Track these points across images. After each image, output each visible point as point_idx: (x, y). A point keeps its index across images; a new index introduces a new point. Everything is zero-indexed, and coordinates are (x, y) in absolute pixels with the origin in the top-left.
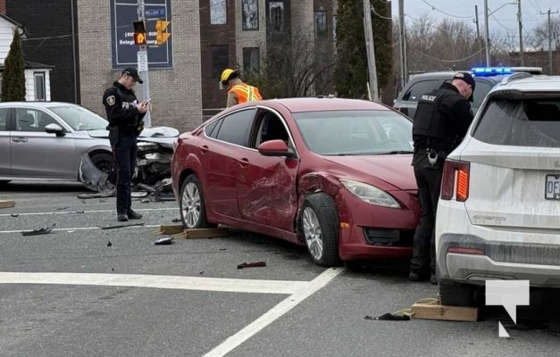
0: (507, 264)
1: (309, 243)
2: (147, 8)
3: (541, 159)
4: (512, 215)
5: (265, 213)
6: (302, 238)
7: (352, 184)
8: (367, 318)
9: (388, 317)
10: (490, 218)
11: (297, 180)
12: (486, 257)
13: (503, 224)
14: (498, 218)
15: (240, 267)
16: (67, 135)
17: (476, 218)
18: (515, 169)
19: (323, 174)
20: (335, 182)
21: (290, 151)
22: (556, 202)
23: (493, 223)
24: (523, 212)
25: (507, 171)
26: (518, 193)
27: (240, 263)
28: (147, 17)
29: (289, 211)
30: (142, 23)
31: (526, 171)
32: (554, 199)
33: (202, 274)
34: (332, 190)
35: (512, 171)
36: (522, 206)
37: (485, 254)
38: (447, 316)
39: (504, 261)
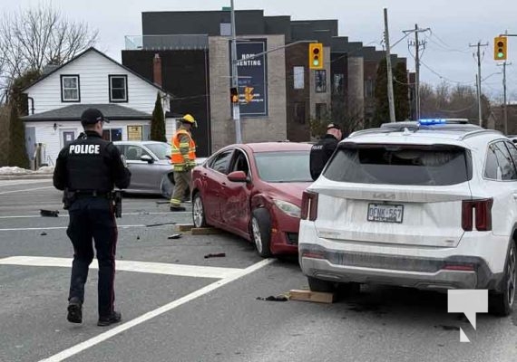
0: (340, 266)
1: (256, 241)
2: (239, 79)
3: (364, 192)
4: (345, 232)
5: (234, 219)
6: (253, 237)
7: (280, 202)
8: (259, 298)
9: (271, 299)
10: (330, 233)
11: (251, 198)
12: (327, 261)
13: (338, 238)
14: (334, 233)
15: (206, 257)
16: (155, 162)
17: (322, 233)
18: (348, 199)
19: (264, 195)
20: (270, 200)
21: (248, 178)
22: (375, 223)
23: (331, 237)
24: (352, 230)
25: (341, 200)
26: (349, 215)
27: (206, 255)
28: (239, 85)
29: (246, 219)
30: (235, 89)
31: (356, 201)
32: (374, 220)
33: (177, 262)
34: (269, 206)
35: (345, 201)
36: (351, 225)
37: (326, 258)
38: (312, 298)
39: (339, 264)
